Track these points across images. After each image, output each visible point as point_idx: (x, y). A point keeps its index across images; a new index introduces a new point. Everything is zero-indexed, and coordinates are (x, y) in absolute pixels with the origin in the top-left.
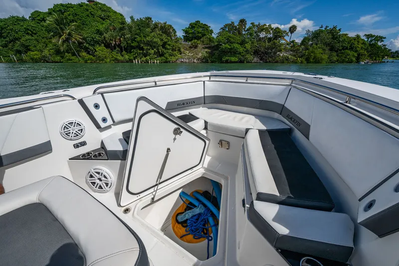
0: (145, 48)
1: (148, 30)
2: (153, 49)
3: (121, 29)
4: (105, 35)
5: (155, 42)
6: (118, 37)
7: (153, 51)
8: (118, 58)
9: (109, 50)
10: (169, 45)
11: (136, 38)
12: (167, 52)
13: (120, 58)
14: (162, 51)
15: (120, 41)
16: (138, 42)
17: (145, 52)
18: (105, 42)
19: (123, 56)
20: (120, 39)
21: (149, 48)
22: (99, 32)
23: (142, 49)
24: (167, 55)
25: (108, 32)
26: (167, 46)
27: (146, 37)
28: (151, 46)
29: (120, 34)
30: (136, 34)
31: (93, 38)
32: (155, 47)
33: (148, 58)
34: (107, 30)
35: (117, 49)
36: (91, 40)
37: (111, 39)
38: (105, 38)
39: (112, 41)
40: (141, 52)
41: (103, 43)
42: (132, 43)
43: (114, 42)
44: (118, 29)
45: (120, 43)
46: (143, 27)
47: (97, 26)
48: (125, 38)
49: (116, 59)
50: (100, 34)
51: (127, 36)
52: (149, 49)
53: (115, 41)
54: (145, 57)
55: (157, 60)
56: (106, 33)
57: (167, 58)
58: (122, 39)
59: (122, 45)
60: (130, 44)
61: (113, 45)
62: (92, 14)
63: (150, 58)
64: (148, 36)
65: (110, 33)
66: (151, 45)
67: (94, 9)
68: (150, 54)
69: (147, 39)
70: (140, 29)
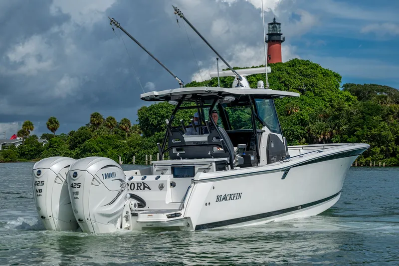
1: (379, 118)
2: (379, 146)
3: (336, 118)
4: (310, 125)
5: (385, 136)
6: (330, 129)
7: (378, 150)
11: (355, 131)
14: (393, 148)
15: (332, 134)
18: (307, 135)
20: (331, 132)
21: (373, 144)
22: (303, 123)
25: (315, 122)
27: (371, 129)
28: (377, 141)
29: (333, 125)
30: (357, 125)
31: (293, 132)
32: (383, 143)
33: (369, 159)
34: (314, 118)
36: (290, 133)
37: (318, 132)
38: (309, 130)
39: (320, 134)
41: (305, 137)
42: (350, 137)
43: (322, 137)
44: (331, 117)
45: (331, 138)
46: (369, 114)
47: (301, 115)
48: (338, 130)
50: (303, 125)
51: (343, 127)
52: (374, 147)
53: (324, 135)
54: (365, 157)
55: (383, 162)
56: (312, 123)
58: (334, 131)
59: (334, 140)
60: (347, 139)
61: (320, 140)
63: (372, 159)
64: (375, 127)
65: (318, 123)
68: (374, 153)
69: (373, 132)
70: (363, 118)
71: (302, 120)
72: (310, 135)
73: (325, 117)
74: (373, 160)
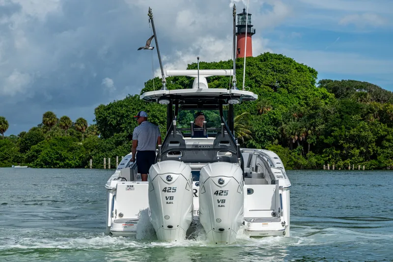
0: (346, 146)
1: (358, 117)
2: (358, 148)
3: (311, 117)
4: (284, 125)
5: (365, 137)
6: (305, 129)
7: (357, 151)
8: (300, 161)
9: (287, 150)
10: (389, 141)
11: (333, 131)
12: (383, 152)
13: (303, 161)
14: (374, 150)
15: (307, 135)
16: (335, 137)
17: (344, 152)
18: (280, 136)
19: (307, 159)
20: (307, 132)
21: (352, 145)
22: (275, 123)
23: (341, 148)
24: (381, 158)
25: (289, 121)
26: (385, 142)
27: (349, 129)
28: (356, 142)
29: (308, 125)
30: (335, 125)
31: (265, 132)
32: (363, 144)
33: (348, 161)
34: (287, 118)
35: (299, 147)
36: (262, 134)
37: (292, 133)
38: (282, 130)
39: (294, 135)
40: (339, 152)
41: (278, 138)
42: (326, 138)
43: (296, 137)
44: (306, 117)
45: (306, 139)
46: (347, 113)
47: (274, 114)
48: (314, 130)
49: (296, 163)
50: (276, 125)
51: (320, 127)
52: (352, 148)
53: (298, 136)
54: (343, 160)
55: (363, 165)
56: (285, 123)
57: (380, 162)
58: (309, 132)
59: (309, 141)
60: (323, 140)
61: (294, 141)
62: (257, 81)
63: (350, 162)
64: (354, 127)
65: (292, 123)
66: (358, 141)
67: (260, 69)
68: (353, 156)
69: (352, 132)
70: (341, 117)
71: (275, 119)
72: (284, 136)
73: (300, 116)
74: (352, 163)
